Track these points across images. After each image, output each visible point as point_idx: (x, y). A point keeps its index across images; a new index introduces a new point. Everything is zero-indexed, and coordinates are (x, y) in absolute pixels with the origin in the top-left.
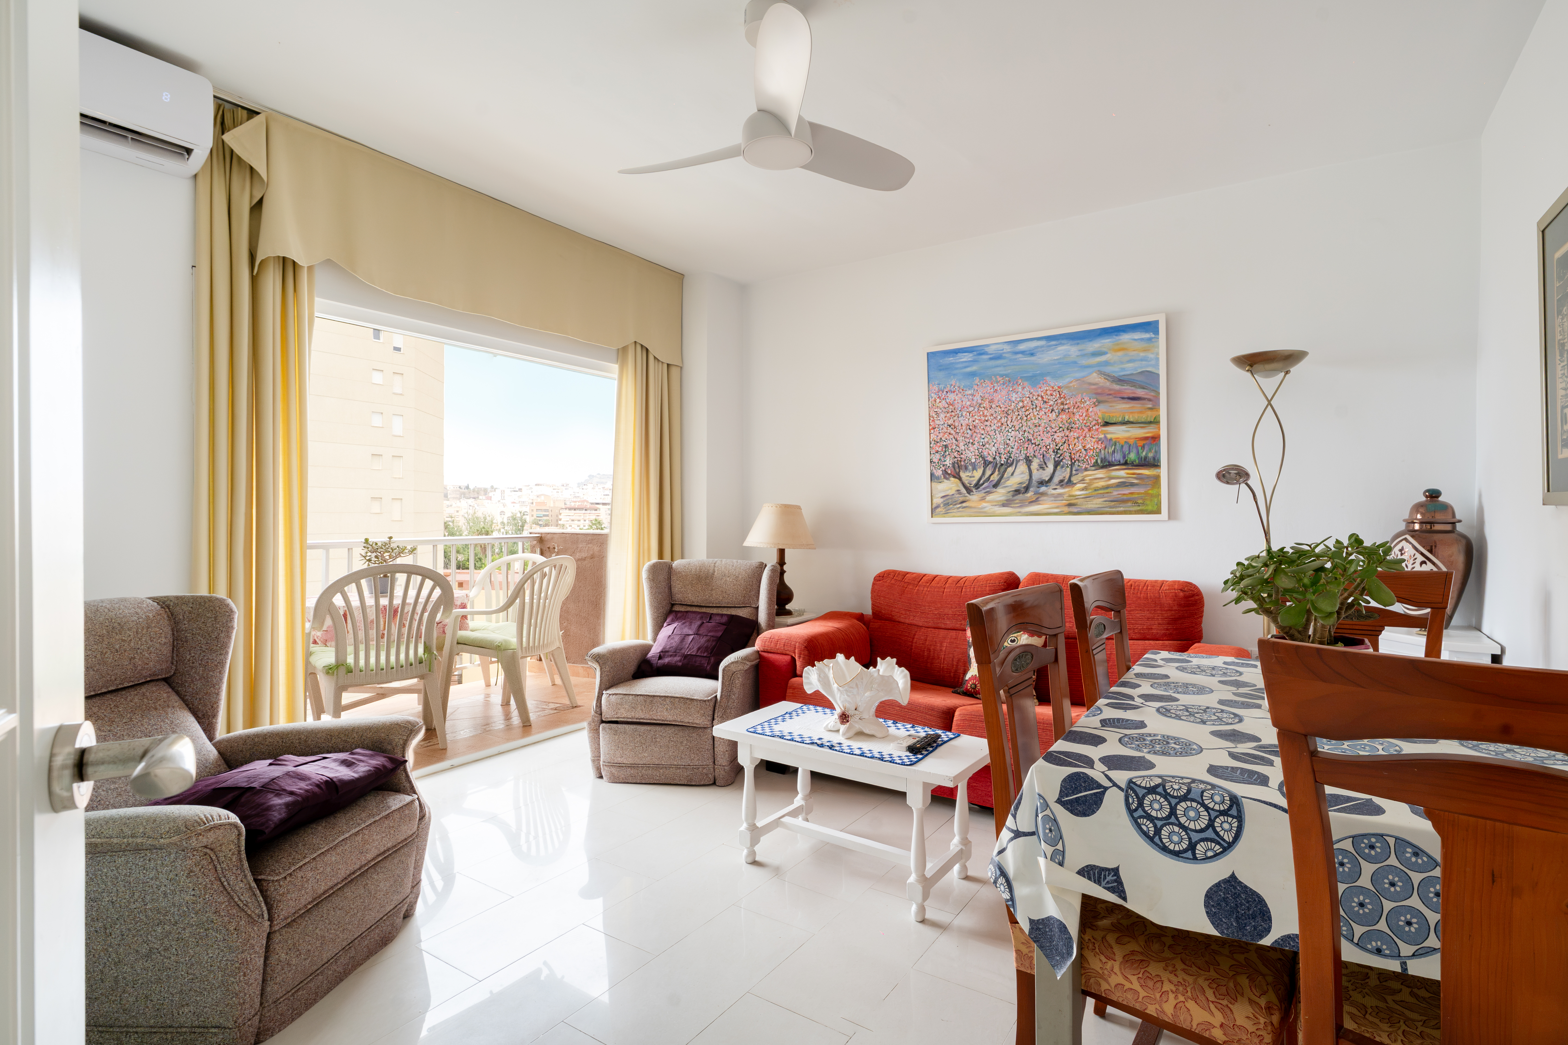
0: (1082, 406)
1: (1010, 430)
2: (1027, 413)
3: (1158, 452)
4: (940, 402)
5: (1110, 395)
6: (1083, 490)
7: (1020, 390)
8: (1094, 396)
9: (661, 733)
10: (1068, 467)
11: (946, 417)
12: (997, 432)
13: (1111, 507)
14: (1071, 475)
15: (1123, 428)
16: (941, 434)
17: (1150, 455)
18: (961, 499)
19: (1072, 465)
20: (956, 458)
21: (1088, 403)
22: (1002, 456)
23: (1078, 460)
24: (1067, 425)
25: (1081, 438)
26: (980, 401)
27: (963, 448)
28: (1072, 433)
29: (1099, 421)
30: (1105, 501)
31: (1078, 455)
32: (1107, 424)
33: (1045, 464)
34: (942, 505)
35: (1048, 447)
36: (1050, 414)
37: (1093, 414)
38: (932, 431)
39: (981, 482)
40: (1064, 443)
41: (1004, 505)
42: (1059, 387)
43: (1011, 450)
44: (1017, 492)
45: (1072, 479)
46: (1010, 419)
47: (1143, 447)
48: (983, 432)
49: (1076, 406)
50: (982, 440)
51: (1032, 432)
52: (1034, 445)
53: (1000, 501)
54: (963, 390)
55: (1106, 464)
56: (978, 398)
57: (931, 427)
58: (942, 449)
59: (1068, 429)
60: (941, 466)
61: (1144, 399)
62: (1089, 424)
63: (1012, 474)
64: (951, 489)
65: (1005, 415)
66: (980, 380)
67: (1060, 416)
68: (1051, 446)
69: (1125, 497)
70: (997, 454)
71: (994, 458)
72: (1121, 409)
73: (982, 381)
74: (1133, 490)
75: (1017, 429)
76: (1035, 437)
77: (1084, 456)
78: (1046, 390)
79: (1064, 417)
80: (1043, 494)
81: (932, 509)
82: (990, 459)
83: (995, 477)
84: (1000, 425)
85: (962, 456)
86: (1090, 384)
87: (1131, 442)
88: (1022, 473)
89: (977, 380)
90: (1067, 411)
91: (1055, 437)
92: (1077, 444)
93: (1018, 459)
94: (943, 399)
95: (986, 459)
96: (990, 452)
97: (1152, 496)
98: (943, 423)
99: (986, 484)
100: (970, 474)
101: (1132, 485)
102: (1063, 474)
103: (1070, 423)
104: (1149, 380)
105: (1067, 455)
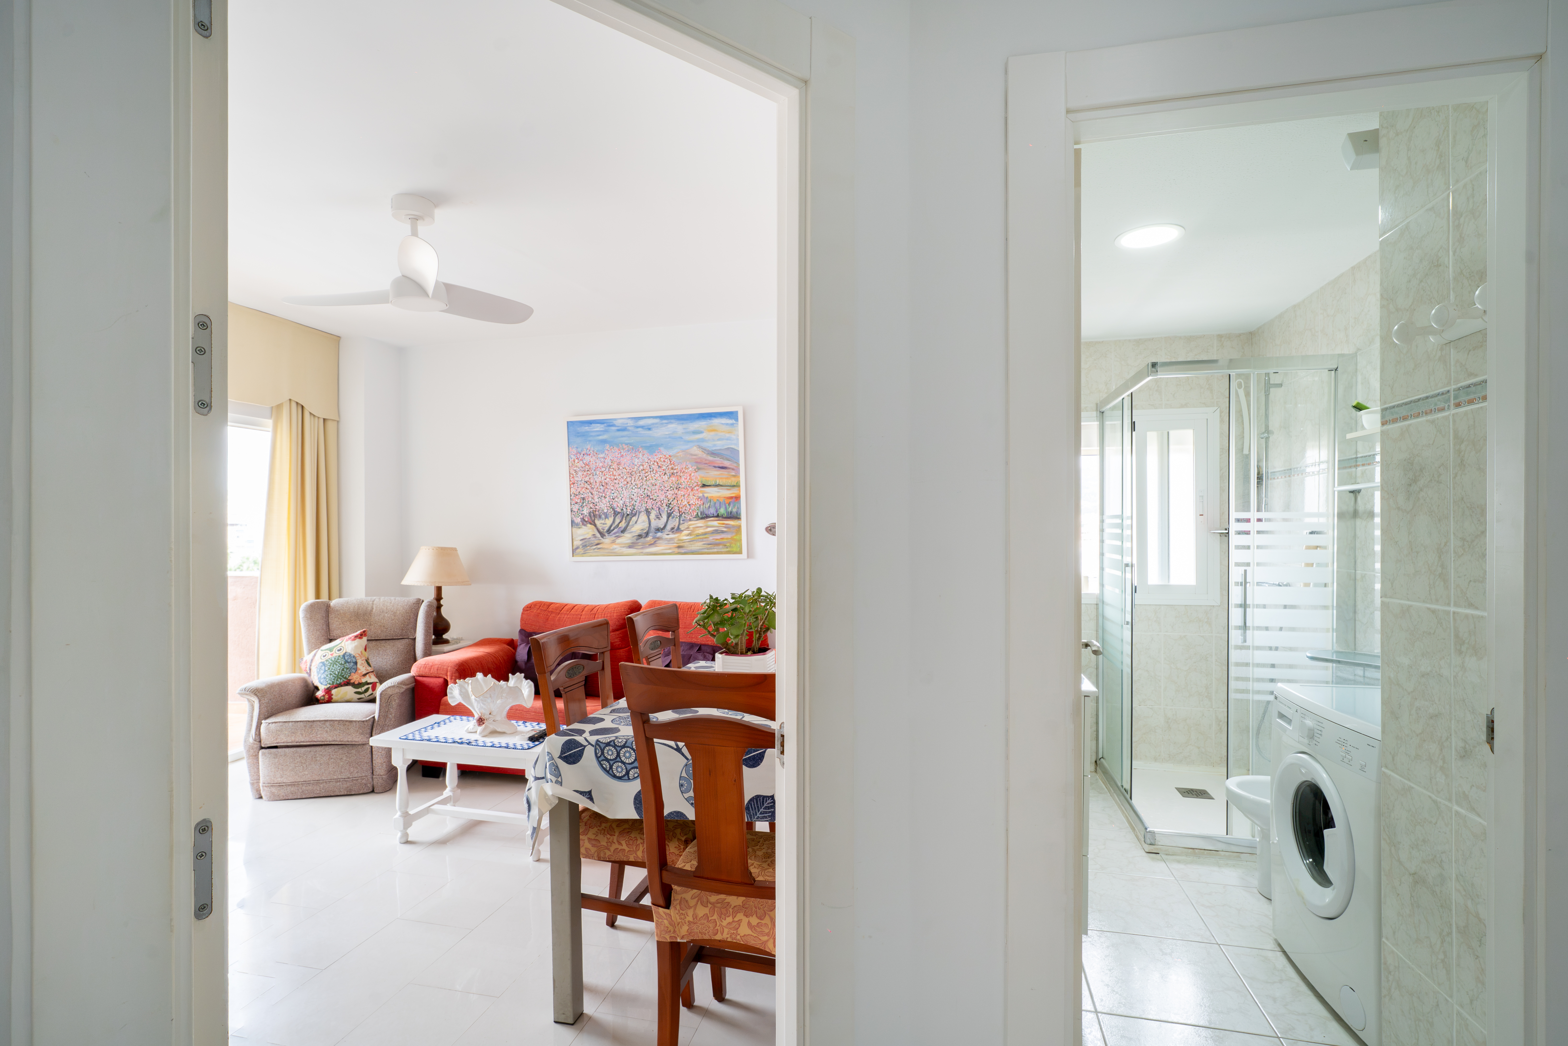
1: (634, 488)
2: (647, 474)
3: (739, 508)
4: (578, 462)
5: (706, 464)
6: (688, 535)
7: (641, 456)
8: (695, 464)
10: (677, 518)
11: (583, 474)
12: (624, 489)
13: (708, 549)
14: (679, 524)
15: (716, 489)
16: (580, 489)
17: (734, 510)
18: (597, 542)
19: (680, 516)
20: (591, 508)
21: (690, 469)
22: (628, 508)
23: (685, 513)
24: (676, 485)
25: (686, 495)
26: (610, 464)
27: (597, 500)
28: (679, 492)
29: (699, 483)
30: (704, 544)
31: (684, 509)
32: (704, 486)
33: (661, 514)
34: (581, 547)
35: (662, 502)
36: (663, 477)
37: (694, 478)
38: (572, 486)
39: (612, 528)
40: (674, 499)
41: (630, 547)
42: (670, 456)
43: (635, 503)
44: (640, 536)
45: (680, 527)
46: (633, 479)
47: (729, 504)
48: (613, 488)
49: (682, 471)
50: (612, 495)
51: (650, 490)
52: (652, 500)
53: (627, 543)
54: (596, 454)
55: (705, 517)
56: (608, 461)
57: (571, 483)
58: (581, 502)
59: (677, 489)
60: (580, 515)
61: (729, 468)
62: (691, 485)
63: (636, 523)
64: (588, 533)
65: (630, 475)
66: (610, 447)
67: (671, 478)
68: (665, 501)
69: (718, 541)
70: (624, 506)
71: (622, 510)
72: (713, 475)
73: (612, 447)
74: (723, 536)
75: (639, 487)
76: (652, 493)
77: (688, 509)
78: (661, 458)
79: (674, 479)
80: (659, 538)
81: (573, 550)
82: (618, 510)
83: (623, 525)
84: (626, 483)
85: (596, 507)
86: (692, 455)
87: (721, 500)
88: (644, 522)
89: (607, 446)
90: (676, 474)
92: (683, 500)
93: (640, 510)
94: (581, 460)
95: (616, 510)
96: (619, 504)
97: (736, 540)
98: (581, 479)
99: (616, 530)
100: (603, 522)
101: (723, 532)
102: (674, 523)
103: (678, 484)
104: (732, 454)
105: (676, 508)
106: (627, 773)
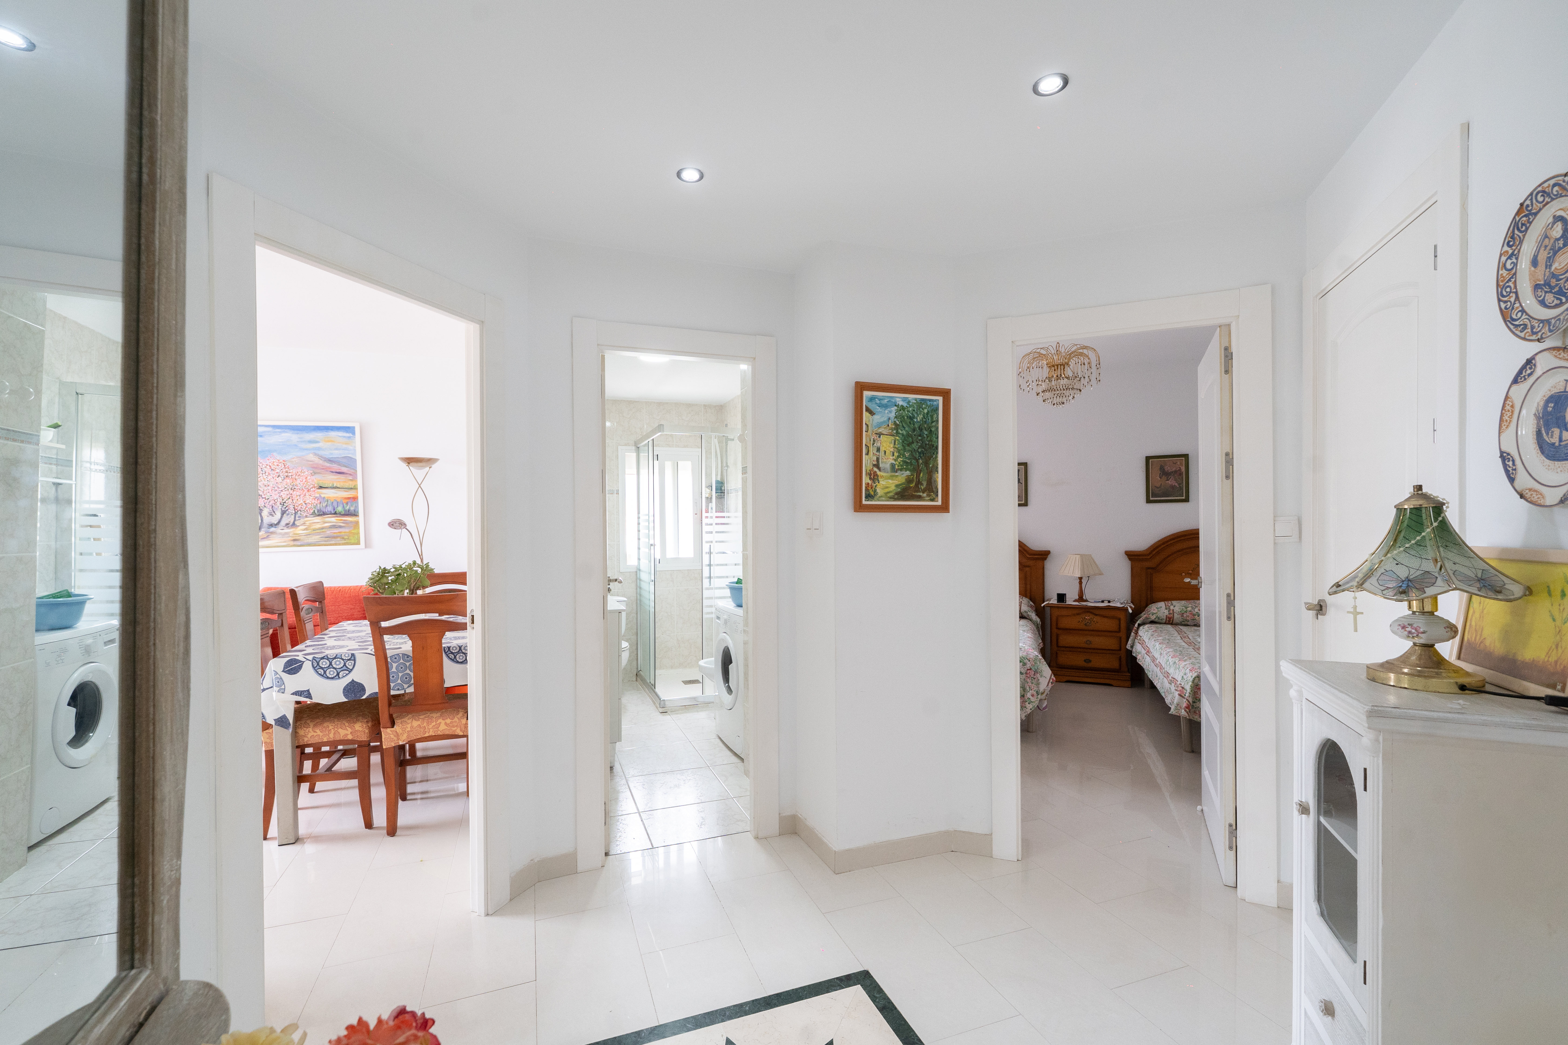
0: (302, 474)
3: (357, 507)
5: (323, 469)
6: (304, 530)
8: (311, 469)
10: (292, 515)
13: (325, 541)
14: (295, 520)
15: (333, 491)
17: (352, 509)
19: (296, 513)
21: (306, 473)
23: (300, 511)
24: (291, 487)
25: (302, 496)
28: (295, 492)
30: (321, 537)
31: (300, 507)
32: (321, 487)
33: (274, 512)
35: (276, 501)
36: (277, 479)
37: (310, 480)
40: (289, 498)
42: (283, 461)
45: (296, 523)
47: (347, 504)
49: (298, 474)
55: (322, 514)
59: (291, 489)
61: (347, 474)
62: (308, 487)
67: (285, 480)
68: (279, 500)
69: (335, 535)
72: (330, 479)
74: (340, 530)
76: (265, 493)
77: (304, 508)
78: (274, 462)
79: (288, 481)
80: (273, 533)
86: (308, 461)
87: (339, 500)
90: (291, 477)
91: (281, 494)
92: (299, 499)
97: (354, 534)
101: (340, 527)
102: (289, 519)
103: (293, 486)
104: (350, 462)
105: (292, 507)
106: (338, 674)
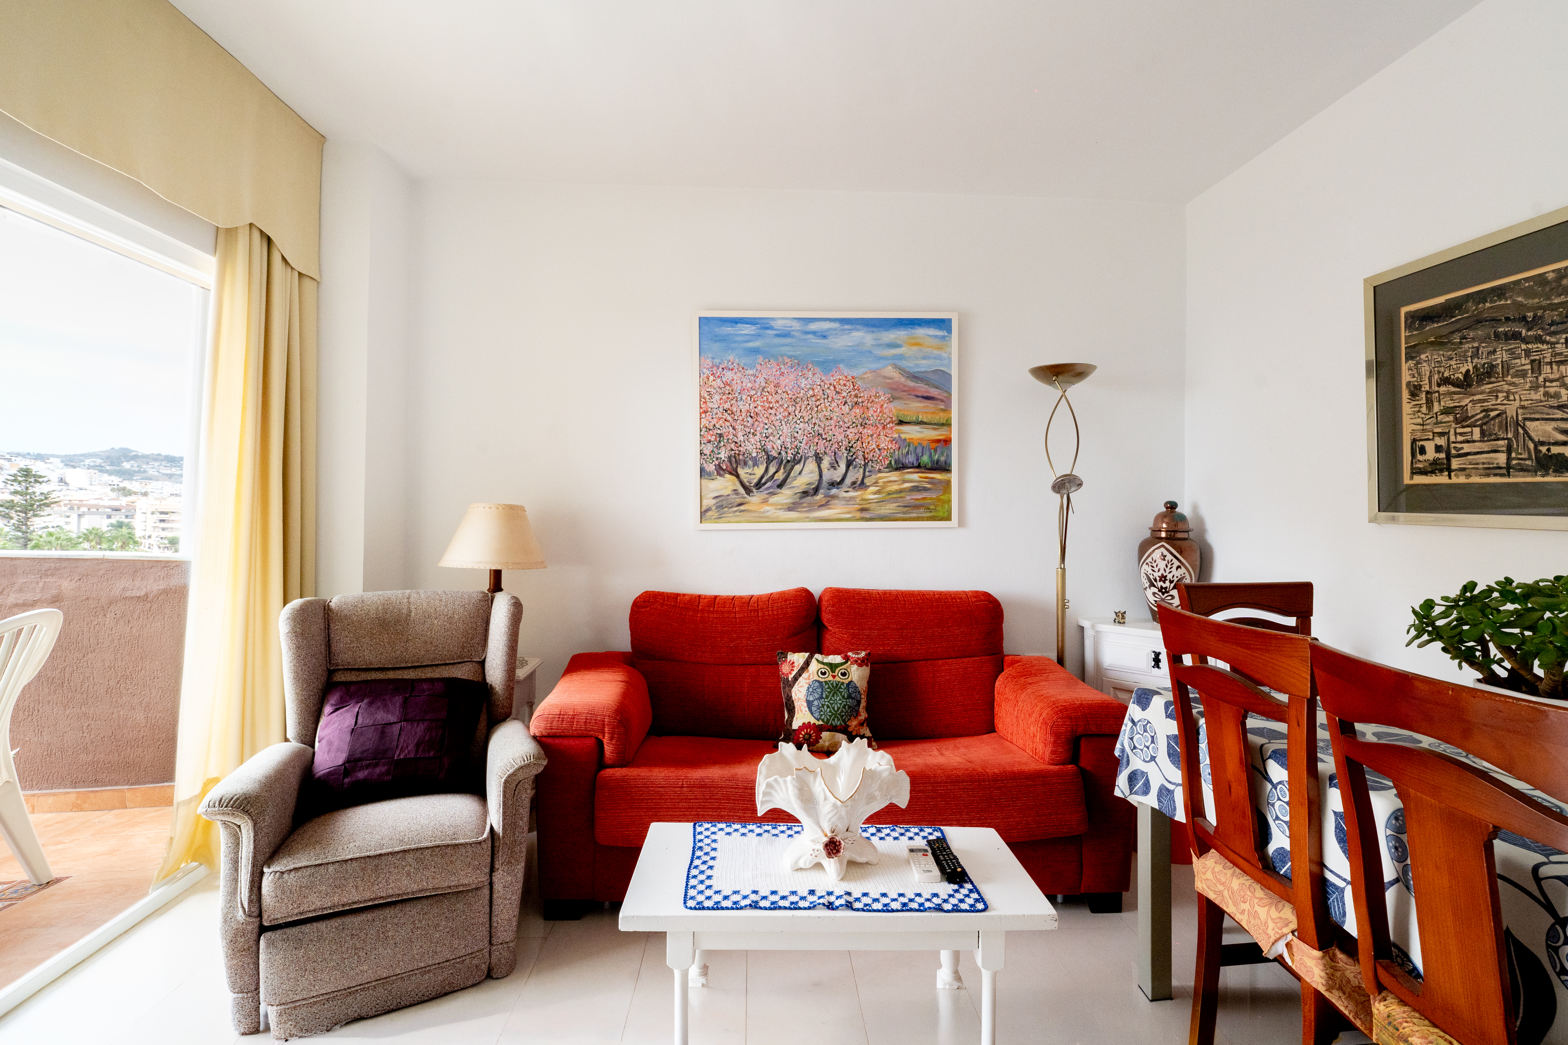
0: (877, 400)
1: (798, 422)
2: (818, 403)
3: (949, 456)
4: (714, 380)
5: (905, 391)
6: (876, 493)
7: (811, 376)
8: (889, 391)
9: (396, 921)
10: (861, 467)
11: (721, 399)
12: (783, 423)
13: (904, 513)
14: (863, 477)
15: (917, 428)
16: (715, 420)
17: (943, 459)
18: (739, 501)
19: (865, 465)
20: (732, 450)
21: (882, 398)
22: (789, 451)
23: (872, 460)
24: (861, 420)
25: (875, 436)
26: (763, 384)
27: (742, 438)
28: (866, 430)
29: (894, 419)
30: (899, 506)
31: (871, 454)
32: (901, 423)
33: (837, 462)
34: (714, 508)
35: (840, 444)
36: (843, 407)
37: (887, 410)
38: (703, 415)
39: (764, 480)
40: (858, 440)
41: (790, 509)
42: (852, 377)
43: (799, 444)
44: (805, 493)
45: (865, 481)
46: (798, 408)
47: (935, 450)
48: (767, 422)
49: (870, 400)
50: (765, 431)
51: (823, 426)
52: (825, 441)
53: (787, 504)
54: (743, 369)
55: (900, 466)
56: (761, 380)
57: (702, 411)
58: (716, 439)
59: (861, 425)
60: (714, 459)
61: (937, 399)
62: (883, 421)
63: (800, 473)
64: (726, 488)
65: (793, 403)
66: (765, 359)
67: (854, 410)
68: (844, 443)
69: (918, 502)
70: (783, 449)
71: (780, 453)
72: (915, 408)
73: (767, 360)
74: (925, 495)
75: (806, 420)
76: (826, 431)
77: (878, 456)
78: (839, 379)
79: (858, 411)
80: (833, 497)
81: (701, 513)
82: (774, 454)
83: (780, 476)
84: (787, 414)
85: (740, 449)
86: (885, 377)
87: (925, 443)
88: (812, 472)
89: (760, 359)
90: (861, 404)
91: (848, 433)
92: (871, 442)
93: (807, 455)
94: (718, 377)
95: (770, 454)
96: (774, 445)
97: (944, 501)
98: (717, 406)
99: (769, 484)
100: (750, 471)
101: (925, 489)
102: (855, 475)
103: (864, 419)
104: (942, 380)
105: (860, 453)
